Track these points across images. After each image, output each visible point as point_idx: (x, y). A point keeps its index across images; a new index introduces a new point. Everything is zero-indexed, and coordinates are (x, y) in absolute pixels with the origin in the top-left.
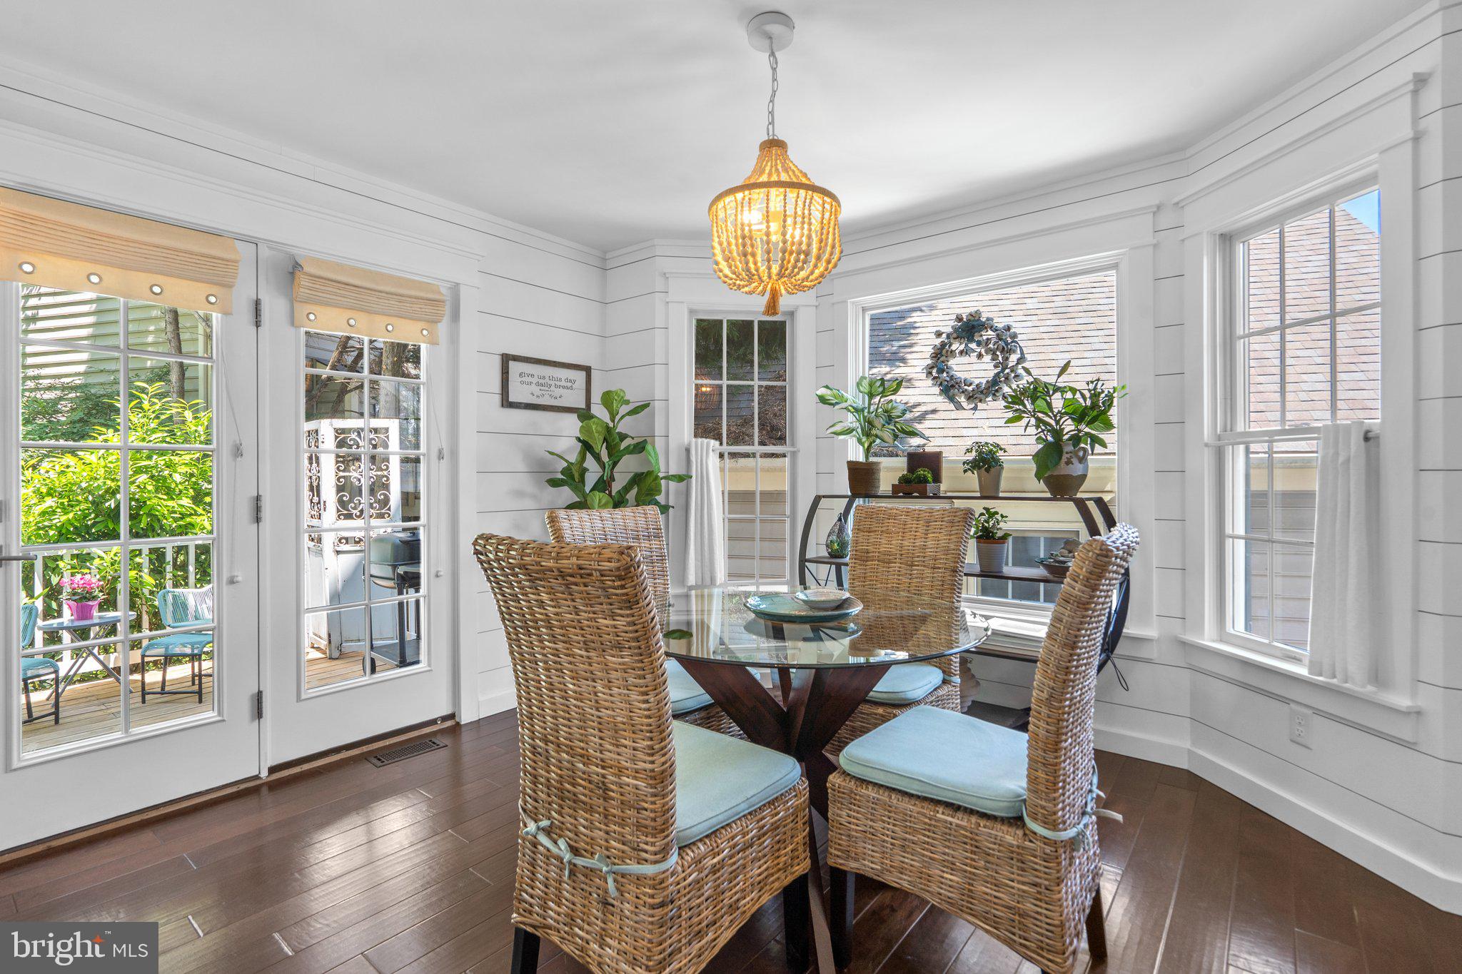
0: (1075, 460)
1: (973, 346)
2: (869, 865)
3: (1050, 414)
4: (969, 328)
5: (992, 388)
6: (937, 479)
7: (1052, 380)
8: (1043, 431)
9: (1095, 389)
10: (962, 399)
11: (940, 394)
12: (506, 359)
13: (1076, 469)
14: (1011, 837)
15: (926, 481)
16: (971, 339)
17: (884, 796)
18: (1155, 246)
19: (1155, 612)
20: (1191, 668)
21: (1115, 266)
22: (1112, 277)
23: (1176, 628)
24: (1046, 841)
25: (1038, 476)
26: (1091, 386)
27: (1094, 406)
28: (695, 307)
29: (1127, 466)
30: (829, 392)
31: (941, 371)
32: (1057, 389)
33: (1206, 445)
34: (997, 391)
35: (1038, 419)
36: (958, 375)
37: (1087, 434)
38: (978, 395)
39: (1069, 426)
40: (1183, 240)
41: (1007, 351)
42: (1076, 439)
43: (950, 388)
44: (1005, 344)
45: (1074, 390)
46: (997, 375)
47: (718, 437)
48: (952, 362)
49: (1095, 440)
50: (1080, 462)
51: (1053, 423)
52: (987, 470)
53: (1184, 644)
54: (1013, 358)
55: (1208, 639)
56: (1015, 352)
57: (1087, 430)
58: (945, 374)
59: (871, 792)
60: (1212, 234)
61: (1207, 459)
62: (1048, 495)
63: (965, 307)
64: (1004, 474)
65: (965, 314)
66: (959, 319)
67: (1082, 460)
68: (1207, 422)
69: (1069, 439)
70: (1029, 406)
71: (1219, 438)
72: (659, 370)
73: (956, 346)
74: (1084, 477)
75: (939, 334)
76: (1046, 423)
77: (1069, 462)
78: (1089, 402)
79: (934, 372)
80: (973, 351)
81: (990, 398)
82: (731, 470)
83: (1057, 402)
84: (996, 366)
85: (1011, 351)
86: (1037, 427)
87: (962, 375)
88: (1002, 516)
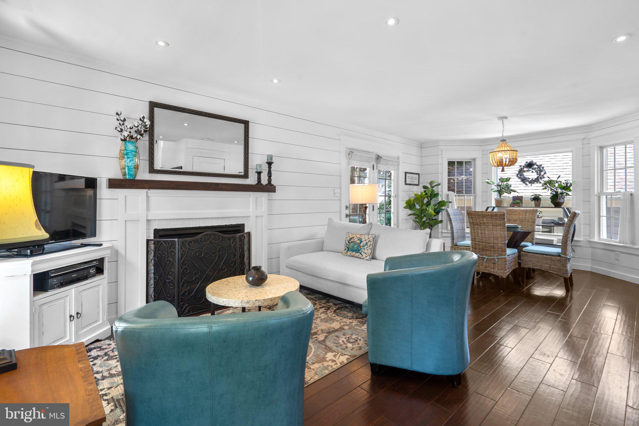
0: (561, 199)
1: (531, 169)
2: (530, 266)
3: (554, 187)
4: (530, 165)
5: (537, 180)
6: (522, 203)
7: (555, 179)
8: (553, 192)
9: (567, 182)
10: (527, 183)
11: (521, 181)
12: (406, 173)
13: (561, 201)
14: (558, 258)
15: (520, 203)
16: (530, 168)
17: (533, 254)
18: (583, 148)
19: (582, 234)
20: (592, 247)
21: (572, 151)
22: (570, 154)
23: (588, 238)
24: (565, 257)
25: (552, 202)
26: (566, 181)
27: (567, 186)
28: (448, 158)
29: (575, 200)
30: (489, 181)
31: (521, 175)
32: (557, 182)
33: (596, 195)
34: (538, 181)
35: (551, 189)
36: (526, 176)
37: (564, 192)
38: (532, 182)
39: (559, 191)
40: (590, 147)
41: (541, 171)
42: (562, 193)
43: (524, 180)
44: (540, 169)
45: (561, 182)
46: (538, 177)
47: (455, 192)
48: (524, 174)
49: (567, 194)
50: (563, 199)
51: (556, 190)
52: (537, 201)
53: (590, 242)
54: (542, 173)
55: (596, 239)
56: (543, 171)
57: (565, 191)
58: (522, 176)
59: (530, 254)
60: (598, 146)
61: (596, 199)
62: (554, 206)
63: (529, 159)
64: (542, 202)
65: (528, 161)
66: (527, 162)
67: (563, 198)
68: (596, 190)
69: (560, 194)
70: (549, 186)
71: (599, 194)
72: (440, 175)
73: (525, 169)
74: (563, 202)
75: (520, 166)
76: (553, 190)
77: (560, 199)
78: (565, 185)
79: (519, 176)
80: (531, 170)
81: (536, 183)
82: (458, 200)
83: (557, 185)
84: (537, 175)
85: (542, 171)
86: (551, 191)
87: (527, 177)
88: (541, 212)
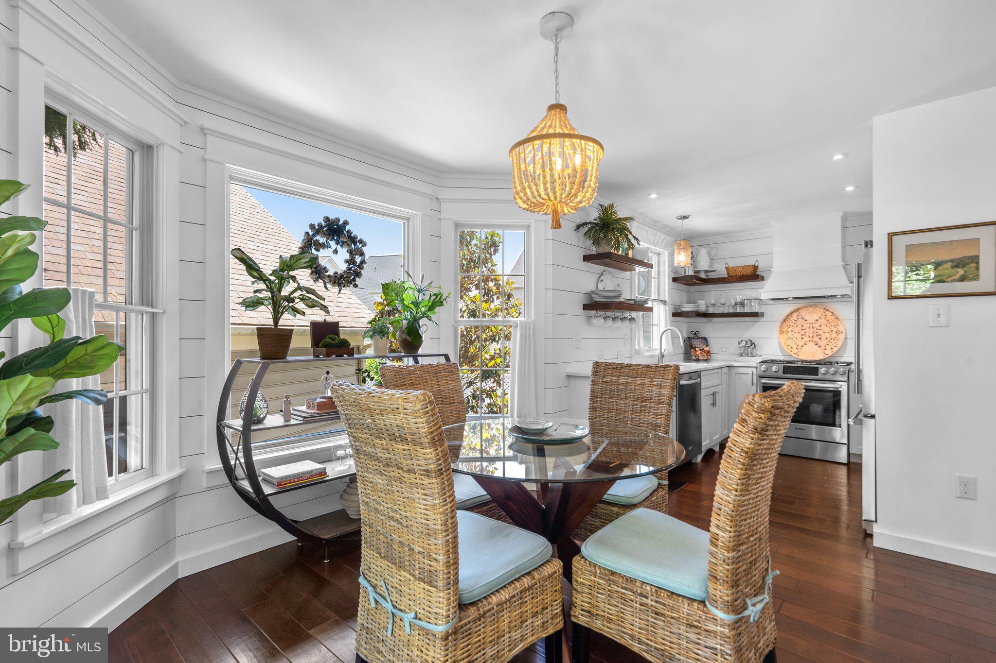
4: (333, 230)
33: (453, 325)
38: (340, 280)
68: (453, 314)
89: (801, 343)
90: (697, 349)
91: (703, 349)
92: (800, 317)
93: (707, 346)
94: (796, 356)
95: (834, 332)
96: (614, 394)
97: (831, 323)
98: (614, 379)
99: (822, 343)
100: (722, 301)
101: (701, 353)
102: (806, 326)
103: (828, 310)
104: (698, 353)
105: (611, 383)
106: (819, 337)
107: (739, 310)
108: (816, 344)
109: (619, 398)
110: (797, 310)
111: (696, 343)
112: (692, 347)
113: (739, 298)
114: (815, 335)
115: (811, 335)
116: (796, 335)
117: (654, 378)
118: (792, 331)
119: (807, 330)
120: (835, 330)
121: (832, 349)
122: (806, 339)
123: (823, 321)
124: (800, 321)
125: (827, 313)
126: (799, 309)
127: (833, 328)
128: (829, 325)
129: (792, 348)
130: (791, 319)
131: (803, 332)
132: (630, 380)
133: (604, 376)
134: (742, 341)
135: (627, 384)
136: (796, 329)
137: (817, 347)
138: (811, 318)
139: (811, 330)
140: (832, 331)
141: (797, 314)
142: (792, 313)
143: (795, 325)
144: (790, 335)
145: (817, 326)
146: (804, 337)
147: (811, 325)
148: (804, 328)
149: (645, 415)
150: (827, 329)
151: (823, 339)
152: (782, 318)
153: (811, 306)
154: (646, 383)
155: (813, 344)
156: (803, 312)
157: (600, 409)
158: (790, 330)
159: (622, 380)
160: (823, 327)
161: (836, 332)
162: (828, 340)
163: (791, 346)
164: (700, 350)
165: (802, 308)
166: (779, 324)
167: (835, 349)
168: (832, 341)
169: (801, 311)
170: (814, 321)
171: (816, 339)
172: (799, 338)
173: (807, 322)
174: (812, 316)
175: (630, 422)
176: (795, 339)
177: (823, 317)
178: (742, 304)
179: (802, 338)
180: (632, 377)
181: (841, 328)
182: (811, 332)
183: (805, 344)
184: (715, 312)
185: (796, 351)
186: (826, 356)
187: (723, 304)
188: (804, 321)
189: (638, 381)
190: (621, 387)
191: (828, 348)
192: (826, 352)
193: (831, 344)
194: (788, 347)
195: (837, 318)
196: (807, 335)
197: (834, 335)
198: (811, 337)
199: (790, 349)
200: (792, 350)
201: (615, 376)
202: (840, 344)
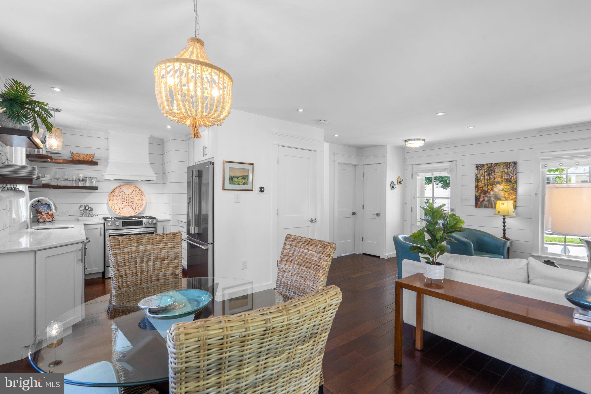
89: (122, 206)
90: (43, 213)
91: (48, 213)
92: (121, 190)
93: (51, 210)
94: (119, 214)
95: (140, 200)
96: (136, 261)
97: (139, 195)
98: (134, 249)
99: (134, 206)
100: (66, 177)
101: (47, 216)
102: (125, 196)
103: (137, 187)
104: (45, 216)
105: (132, 252)
106: (132, 203)
107: (81, 184)
108: (131, 207)
109: (141, 262)
110: (120, 186)
111: (42, 208)
112: (38, 212)
113: (81, 176)
114: (130, 202)
115: (128, 202)
116: (119, 202)
117: (167, 243)
118: (116, 199)
119: (125, 199)
120: (141, 199)
121: (139, 209)
122: (125, 204)
123: (134, 193)
124: (121, 193)
125: (137, 189)
126: (121, 186)
127: (140, 198)
128: (138, 196)
129: (116, 209)
130: (116, 192)
131: (123, 200)
132: (148, 247)
133: (124, 248)
134: (81, 206)
135: (146, 251)
136: (119, 198)
137: (131, 208)
138: (128, 192)
139: (128, 198)
140: (139, 199)
141: (119, 189)
142: (116, 188)
143: (118, 196)
144: (115, 201)
145: (131, 196)
146: (123, 203)
147: (128, 196)
148: (123, 197)
149: (165, 270)
150: (137, 198)
151: (135, 204)
152: (110, 191)
153: (128, 185)
154: (162, 247)
155: (129, 206)
156: (123, 188)
157: (126, 275)
158: (115, 198)
159: (141, 248)
160: (134, 197)
161: (141, 200)
162: (137, 204)
163: (116, 208)
164: (46, 214)
165: (122, 185)
166: (107, 195)
167: (141, 209)
168: (139, 205)
169: (122, 187)
170: (129, 193)
171: (131, 204)
172: (121, 203)
173: (125, 194)
174: (128, 190)
175: (153, 278)
176: (118, 204)
177: (135, 191)
178: (84, 180)
179: (123, 204)
180: (149, 244)
181: (143, 198)
182: (128, 200)
183: (124, 207)
184: (59, 185)
185: (119, 211)
186: (136, 214)
187: (66, 179)
188: (123, 194)
189: (155, 247)
190: (141, 254)
191: (137, 209)
192: (136, 211)
193: (138, 207)
194: (114, 209)
195: (142, 192)
196: (125, 202)
197: (140, 201)
198: (128, 203)
199: (115, 210)
200: (117, 211)
201: (134, 246)
202: (143, 206)
